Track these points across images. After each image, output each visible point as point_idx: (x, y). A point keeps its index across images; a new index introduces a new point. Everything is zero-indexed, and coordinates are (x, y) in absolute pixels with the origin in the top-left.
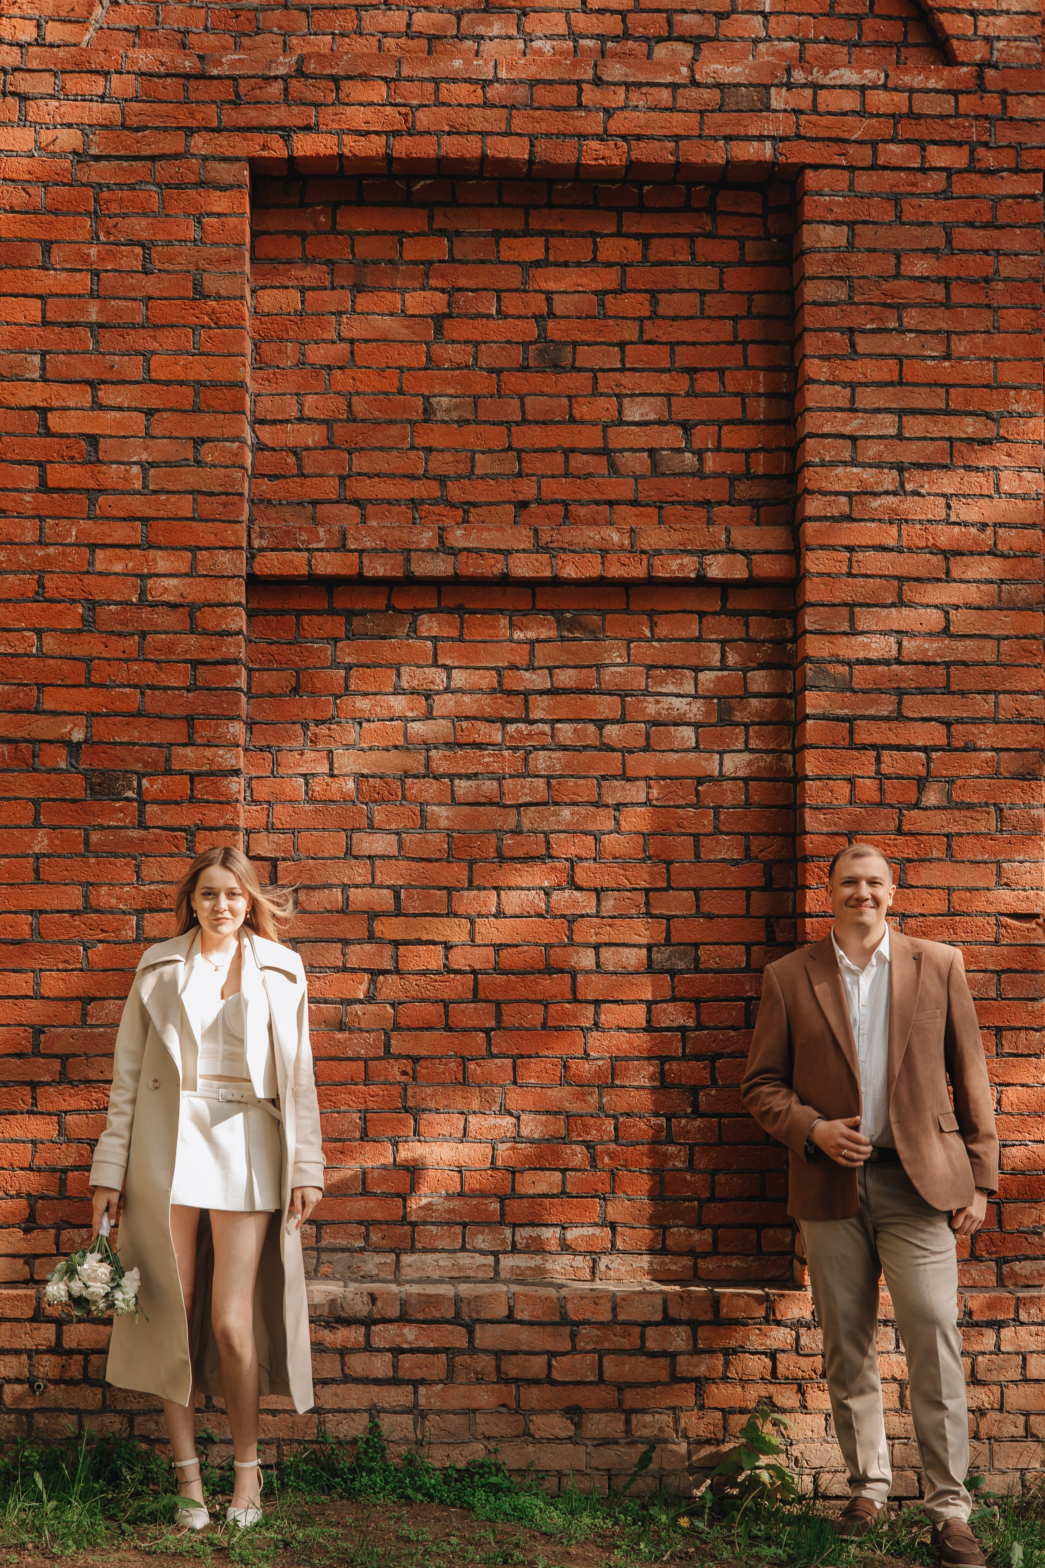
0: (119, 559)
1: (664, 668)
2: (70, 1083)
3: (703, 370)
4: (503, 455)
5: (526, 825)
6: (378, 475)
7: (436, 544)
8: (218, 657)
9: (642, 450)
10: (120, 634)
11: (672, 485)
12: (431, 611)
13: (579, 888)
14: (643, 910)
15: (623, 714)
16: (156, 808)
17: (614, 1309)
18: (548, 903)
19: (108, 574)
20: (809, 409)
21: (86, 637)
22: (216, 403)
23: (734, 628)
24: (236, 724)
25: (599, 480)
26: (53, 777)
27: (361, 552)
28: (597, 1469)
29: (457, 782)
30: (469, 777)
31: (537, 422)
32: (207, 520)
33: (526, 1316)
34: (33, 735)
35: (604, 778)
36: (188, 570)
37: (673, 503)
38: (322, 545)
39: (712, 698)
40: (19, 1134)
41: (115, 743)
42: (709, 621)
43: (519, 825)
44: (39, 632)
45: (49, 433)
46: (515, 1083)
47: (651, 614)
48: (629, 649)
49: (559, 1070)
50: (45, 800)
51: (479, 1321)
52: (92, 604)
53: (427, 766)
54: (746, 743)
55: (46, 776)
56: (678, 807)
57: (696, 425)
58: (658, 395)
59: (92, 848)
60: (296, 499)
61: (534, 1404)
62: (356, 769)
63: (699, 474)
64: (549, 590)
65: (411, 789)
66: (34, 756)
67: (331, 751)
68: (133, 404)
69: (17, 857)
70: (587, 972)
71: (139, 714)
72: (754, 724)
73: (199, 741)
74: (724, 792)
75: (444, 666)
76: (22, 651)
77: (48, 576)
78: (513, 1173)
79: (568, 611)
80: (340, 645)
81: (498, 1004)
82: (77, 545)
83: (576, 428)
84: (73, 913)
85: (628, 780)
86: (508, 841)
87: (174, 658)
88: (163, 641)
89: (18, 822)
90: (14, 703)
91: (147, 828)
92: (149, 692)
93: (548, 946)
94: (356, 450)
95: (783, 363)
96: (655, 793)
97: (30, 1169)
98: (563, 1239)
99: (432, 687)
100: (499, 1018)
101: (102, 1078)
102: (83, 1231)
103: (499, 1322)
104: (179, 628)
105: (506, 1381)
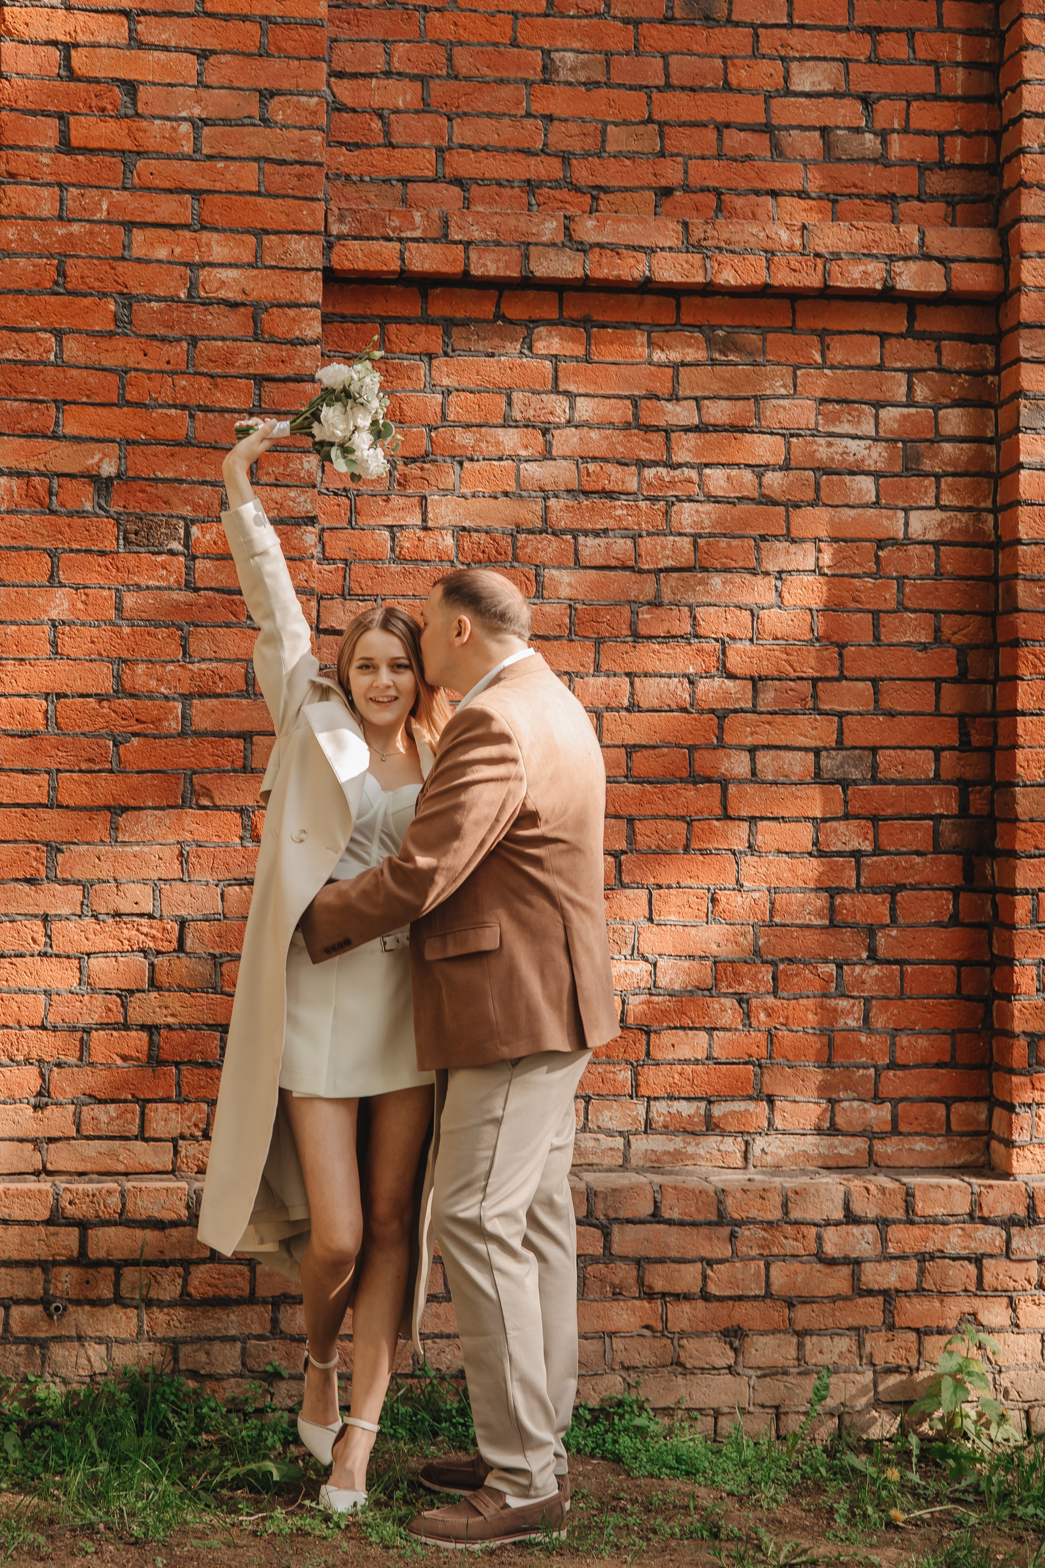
0: (164, 242)
1: (838, 402)
2: (95, 917)
3: (889, 30)
4: (641, 129)
5: (666, 597)
6: (485, 148)
7: (560, 238)
8: (289, 372)
9: (813, 128)
10: (163, 340)
11: (849, 173)
12: (550, 323)
13: (731, 676)
14: (810, 704)
15: (787, 459)
16: (208, 564)
17: (784, 1206)
18: (693, 695)
19: (148, 262)
20: (1027, 82)
21: (119, 342)
22: (288, 46)
23: (924, 356)
24: (311, 457)
25: (760, 164)
26: (76, 521)
27: (467, 244)
28: (762, 1406)
29: (581, 539)
30: (596, 534)
31: (683, 88)
32: (277, 196)
33: (674, 1215)
34: (50, 467)
35: (763, 538)
36: (252, 259)
37: (850, 196)
38: (418, 234)
39: (896, 441)
40: (29, 983)
41: (157, 480)
42: (893, 345)
43: (658, 594)
44: (59, 334)
45: (72, 76)
46: (651, 920)
47: (822, 334)
48: (795, 377)
49: (706, 904)
50: (64, 551)
51: (616, 1220)
52: (128, 300)
53: (545, 520)
54: (937, 498)
55: (67, 520)
56: (853, 576)
57: (879, 99)
58: (834, 59)
59: (126, 614)
60: (382, 176)
61: (684, 1325)
62: (456, 520)
63: (882, 161)
64: (696, 300)
65: (524, 547)
66: (51, 494)
67: (424, 498)
68: (183, 43)
69: (29, 624)
70: (741, 781)
71: (188, 443)
72: (947, 474)
73: (264, 479)
74: (909, 559)
75: (567, 393)
76: (35, 358)
77: (70, 261)
78: (648, 1033)
79: (720, 327)
80: (435, 362)
81: (631, 821)
82: (109, 222)
83: (732, 97)
84: (100, 698)
85: (793, 541)
86: (644, 615)
87: (232, 371)
88: (218, 349)
89: (30, 580)
90: (27, 424)
91: (196, 590)
92: (200, 415)
93: (692, 748)
94: (458, 115)
95: (987, 26)
96: (826, 559)
97: (43, 1027)
98: (708, 1117)
99: (551, 419)
100: (631, 838)
101: (137, 910)
102: (112, 1108)
103: (642, 1222)
104: (239, 334)
105: (650, 1296)
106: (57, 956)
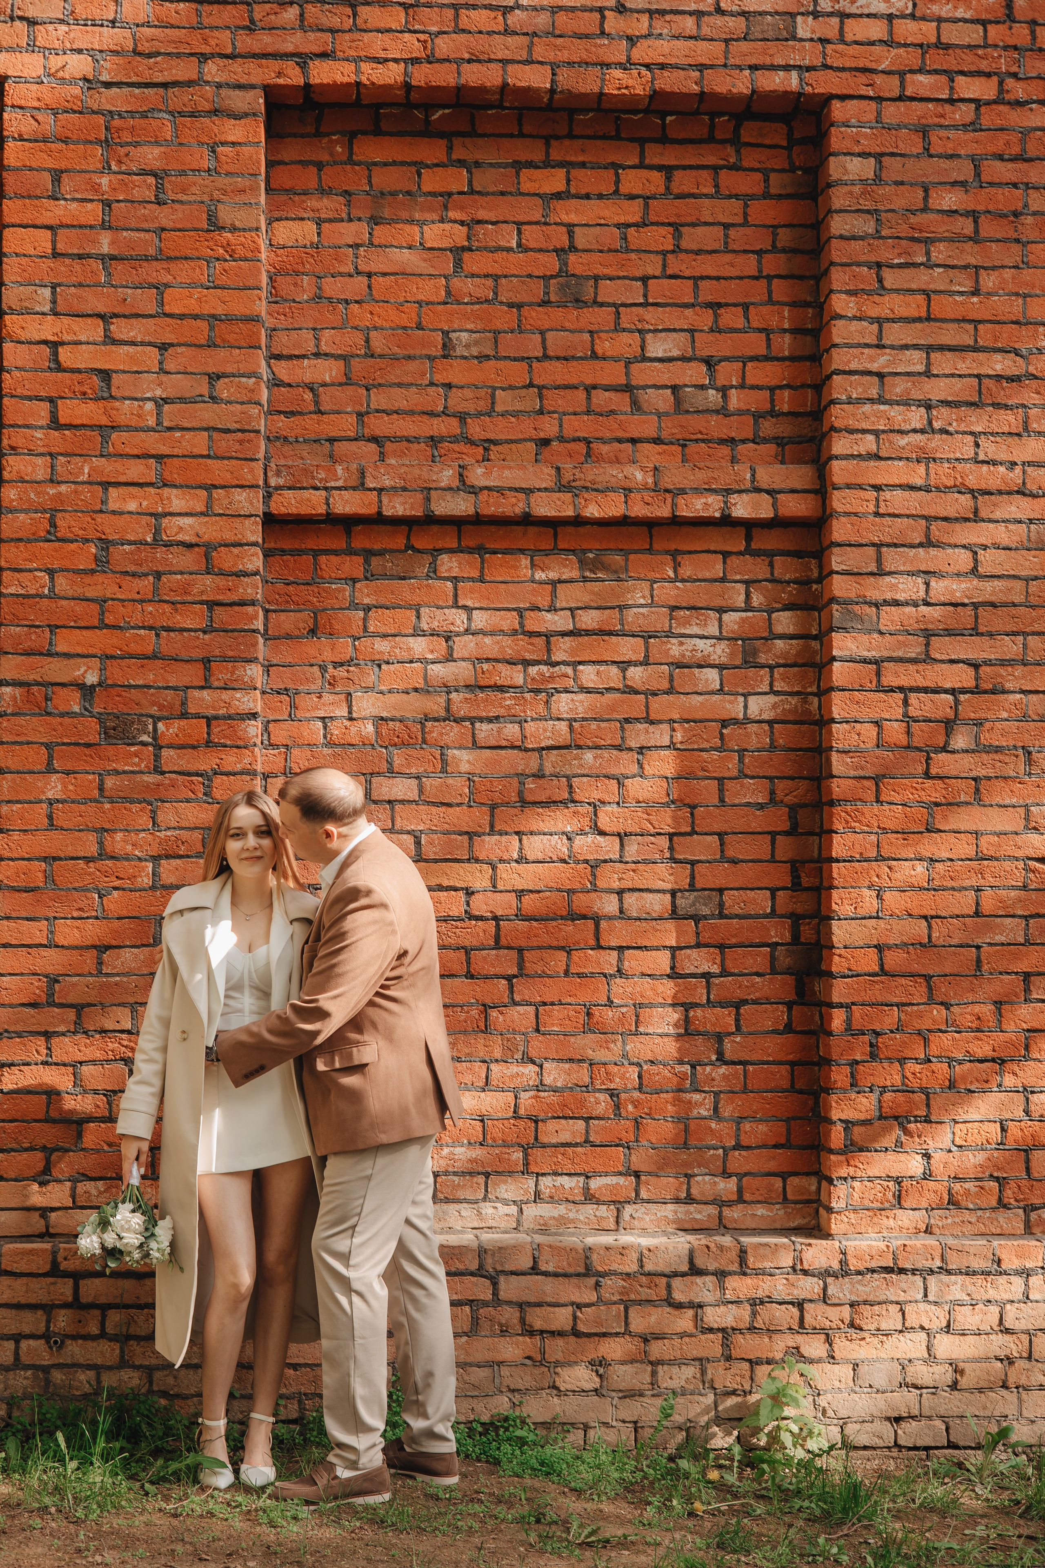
0: (134, 497)
1: (688, 609)
2: (85, 1033)
3: (727, 305)
4: (524, 392)
5: (548, 769)
6: (396, 412)
7: (456, 483)
8: (235, 598)
9: (666, 387)
10: (134, 575)
11: (696, 423)
12: (452, 551)
13: (602, 833)
14: (668, 855)
15: (647, 656)
16: (172, 752)
17: (641, 1261)
18: (570, 849)
19: (121, 513)
20: (835, 346)
21: (99, 578)
22: (231, 338)
23: (758, 568)
24: (253, 666)
25: (622, 417)
26: (67, 720)
27: (380, 490)
28: (624, 1422)
29: (478, 725)
30: (490, 720)
31: (558, 358)
32: (223, 458)
33: (551, 1268)
34: (46, 678)
35: (627, 721)
36: (204, 509)
37: (696, 441)
38: (340, 483)
39: (736, 639)
40: (33, 1085)
41: (130, 686)
42: (734, 561)
43: (541, 769)
44: (51, 572)
45: (60, 368)
46: (537, 1030)
47: (674, 554)
48: (652, 589)
49: (582, 1018)
50: (58, 744)
51: (503, 1272)
52: (106, 544)
53: (448, 710)
54: (771, 685)
55: (59, 719)
56: (701, 750)
57: (720, 361)
58: (682, 330)
59: (107, 794)
60: (313, 437)
61: (559, 1356)
62: (376, 712)
63: (723, 411)
64: (570, 529)
65: (431, 732)
66: (47, 699)
67: (350, 694)
68: (147, 339)
69: (31, 802)
70: (610, 918)
71: (155, 657)
72: (779, 666)
73: (216, 684)
74: (748, 735)
75: (464, 607)
76: (33, 592)
77: (59, 515)
78: (536, 1122)
79: (590, 551)
80: (358, 585)
81: (520, 951)
82: (90, 483)
83: (598, 364)
84: (88, 860)
85: (652, 723)
86: (530, 784)
87: (189, 599)
88: (178, 581)
89: (31, 767)
90: (26, 645)
91: (163, 773)
92: (164, 634)
93: (571, 892)
94: (374, 386)
95: (809, 299)
96: (679, 736)
97: (45, 1121)
98: (586, 1189)
99: (452, 628)
100: (521, 965)
101: (118, 1027)
102: (100, 1184)
103: (523, 1274)
104: (194, 568)
105: (531, 1333)
106: (56, 1064)
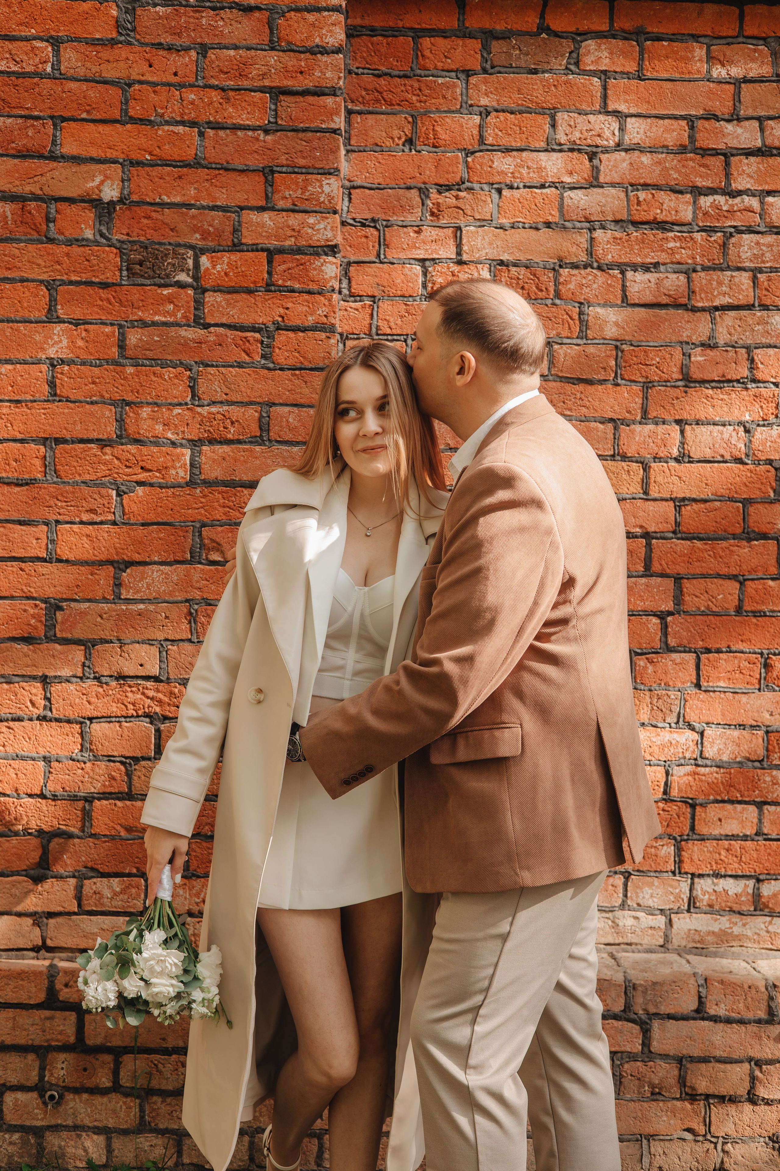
2: (97, 679)
5: (722, 338)
8: (308, 83)
10: (170, 48)
12: (599, 35)
16: (219, 297)
18: (748, 444)
21: (123, 52)
24: (332, 180)
26: (76, 250)
29: (630, 274)
30: (646, 268)
33: (721, 1011)
34: (47, 190)
40: (26, 748)
41: (163, 205)
44: (56, 42)
46: (698, 686)
49: (758, 670)
50: (63, 283)
51: (657, 1015)
52: (132, 5)
53: (590, 253)
55: (65, 249)
59: (129, 353)
62: (494, 253)
65: (566, 282)
66: (48, 220)
67: (459, 228)
69: (25, 363)
71: (197, 164)
73: (281, 204)
75: (616, 113)
76: (30, 69)
78: (693, 806)
80: (473, 80)
81: (678, 579)
84: (103, 443)
86: (698, 357)
87: (246, 84)
88: (230, 59)
89: (26, 314)
90: (21, 143)
91: (206, 326)
92: (211, 132)
93: (747, 502)
97: (42, 796)
98: (757, 896)
99: (599, 141)
100: (678, 598)
101: (141, 672)
102: (116, 883)
103: (684, 1018)
104: (253, 41)
105: (693, 1097)
106: (57, 720)
